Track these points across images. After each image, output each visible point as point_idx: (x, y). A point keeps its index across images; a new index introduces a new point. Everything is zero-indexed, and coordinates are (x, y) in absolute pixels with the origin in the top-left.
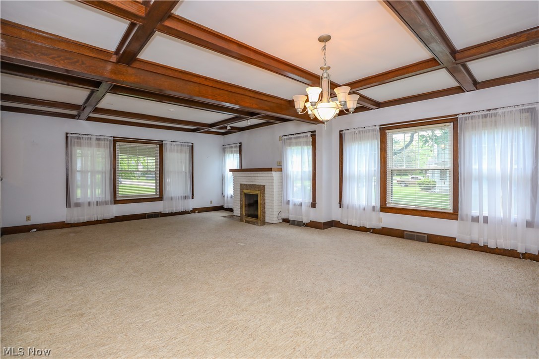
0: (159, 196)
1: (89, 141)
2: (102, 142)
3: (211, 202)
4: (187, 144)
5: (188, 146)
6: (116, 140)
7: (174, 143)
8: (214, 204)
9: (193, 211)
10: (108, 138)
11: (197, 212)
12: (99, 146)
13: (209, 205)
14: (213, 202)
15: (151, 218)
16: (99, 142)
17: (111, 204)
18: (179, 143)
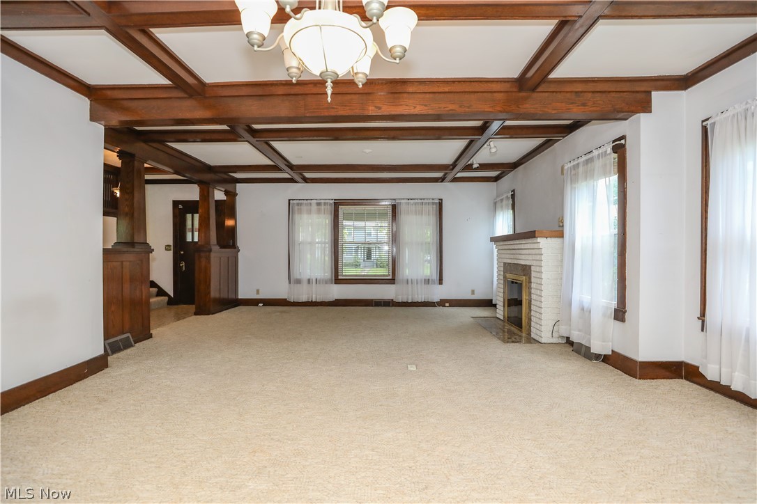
0: (390, 277)
1: (309, 207)
2: (323, 207)
3: (473, 292)
4: (432, 201)
5: (433, 203)
6: (337, 204)
7: (412, 201)
8: (478, 296)
9: (442, 303)
10: (328, 201)
11: (447, 304)
12: (319, 212)
13: (469, 297)
14: (475, 292)
15: (378, 306)
16: (320, 207)
17: (332, 283)
18: (420, 201)
